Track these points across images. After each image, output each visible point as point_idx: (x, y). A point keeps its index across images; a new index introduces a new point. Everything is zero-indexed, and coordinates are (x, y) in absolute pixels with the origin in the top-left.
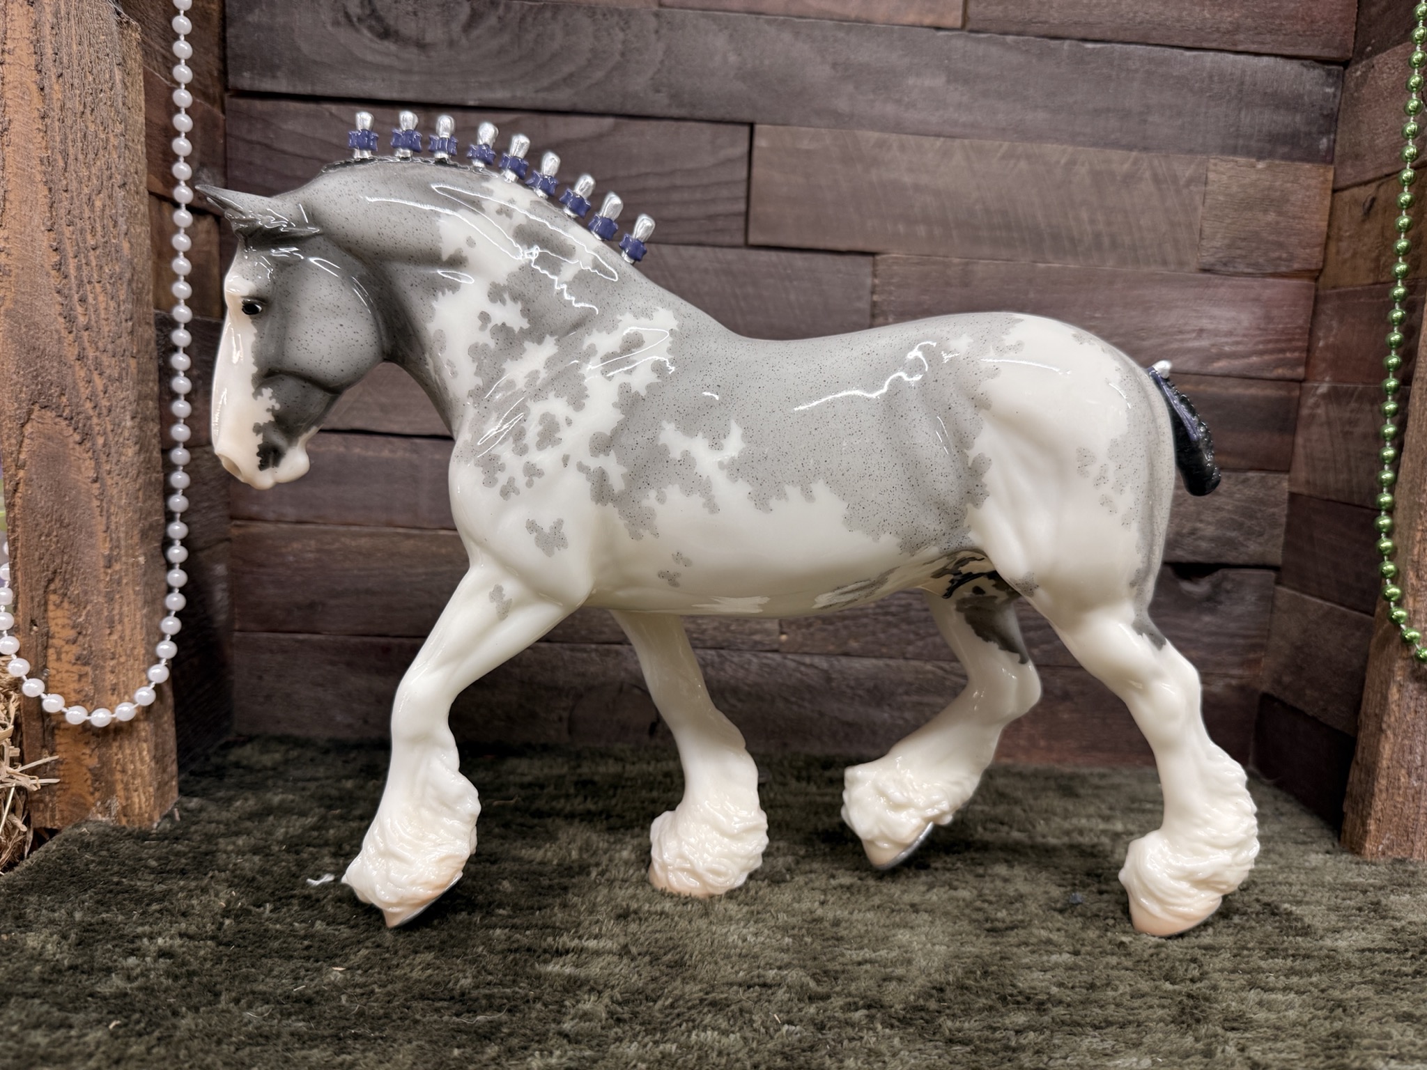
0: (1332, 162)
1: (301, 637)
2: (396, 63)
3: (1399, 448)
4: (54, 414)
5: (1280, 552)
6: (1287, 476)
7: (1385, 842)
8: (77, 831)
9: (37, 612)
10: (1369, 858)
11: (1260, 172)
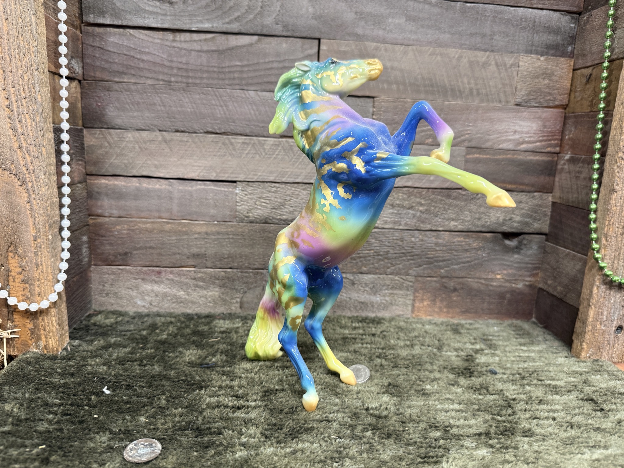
0: (573, 57)
1: (121, 267)
2: (159, 11)
3: (600, 184)
4: (9, 173)
5: (548, 227)
6: (551, 195)
7: (590, 352)
8: (25, 356)
9: (4, 261)
10: (583, 359)
11: (542, 62)
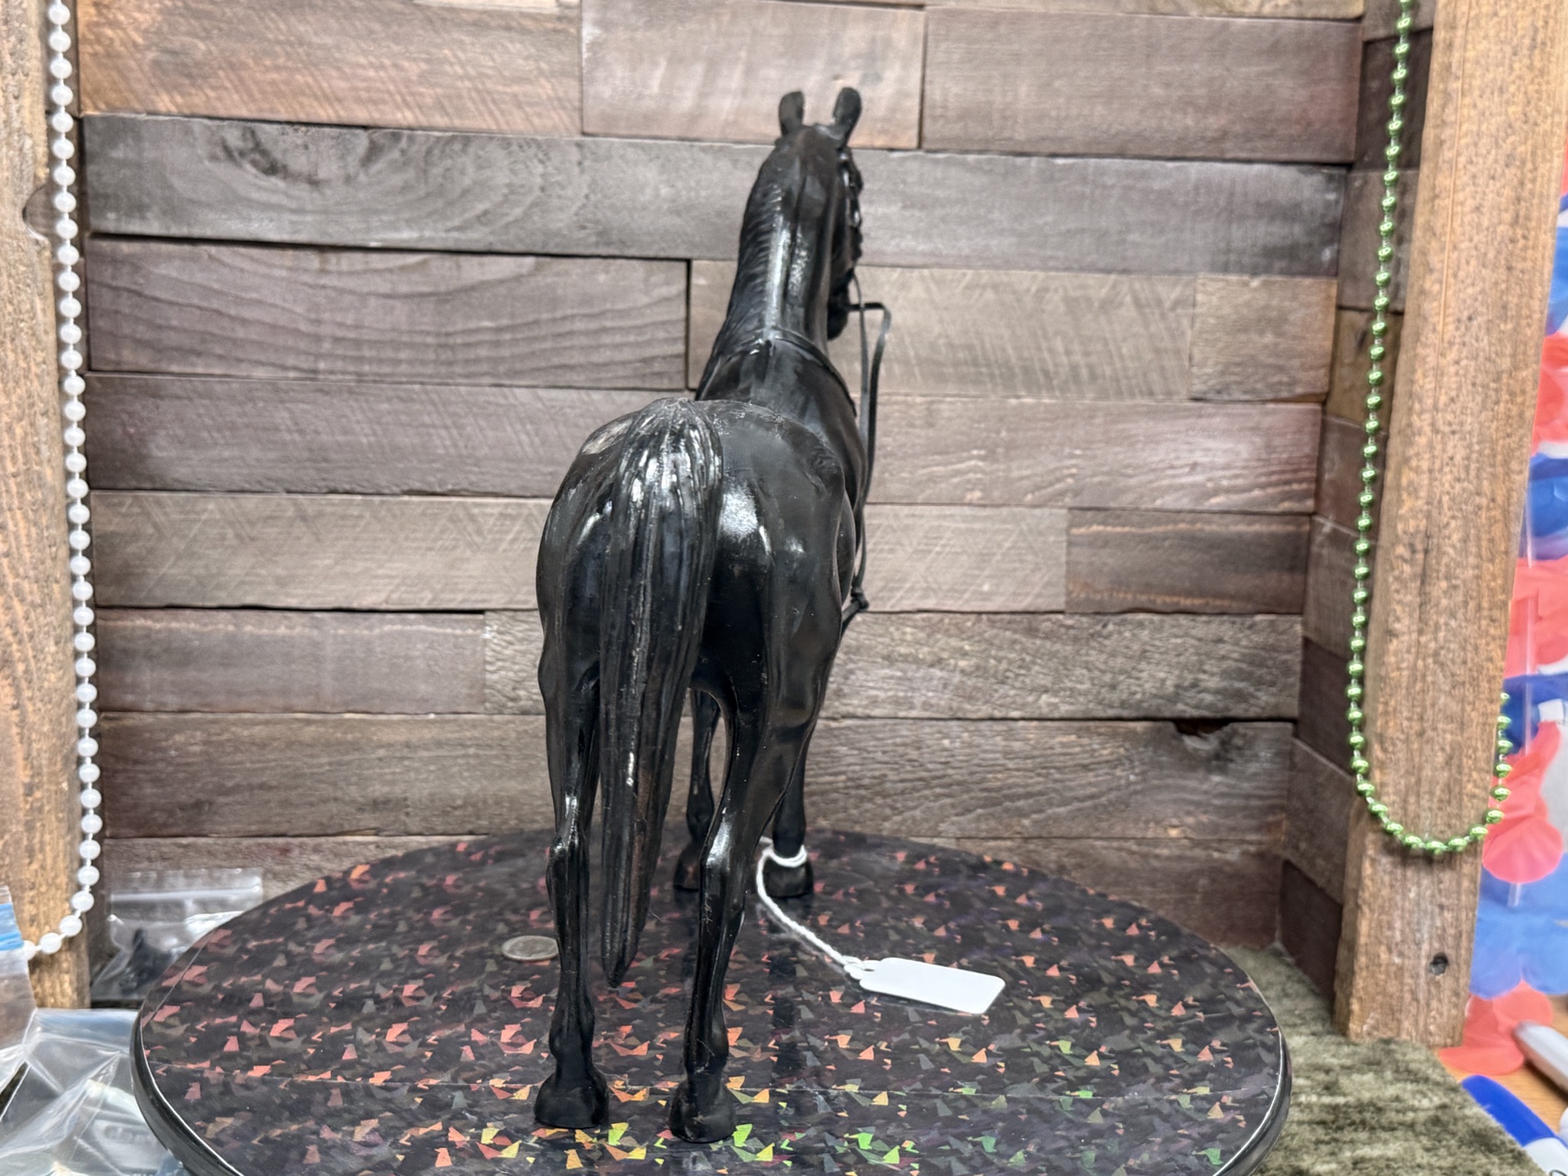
0: (1336, 275)
1: (184, 841)
2: (285, 201)
5: (1296, 702)
6: (1299, 619)
7: (1370, 1021)
10: (1353, 1038)
11: (1255, 290)
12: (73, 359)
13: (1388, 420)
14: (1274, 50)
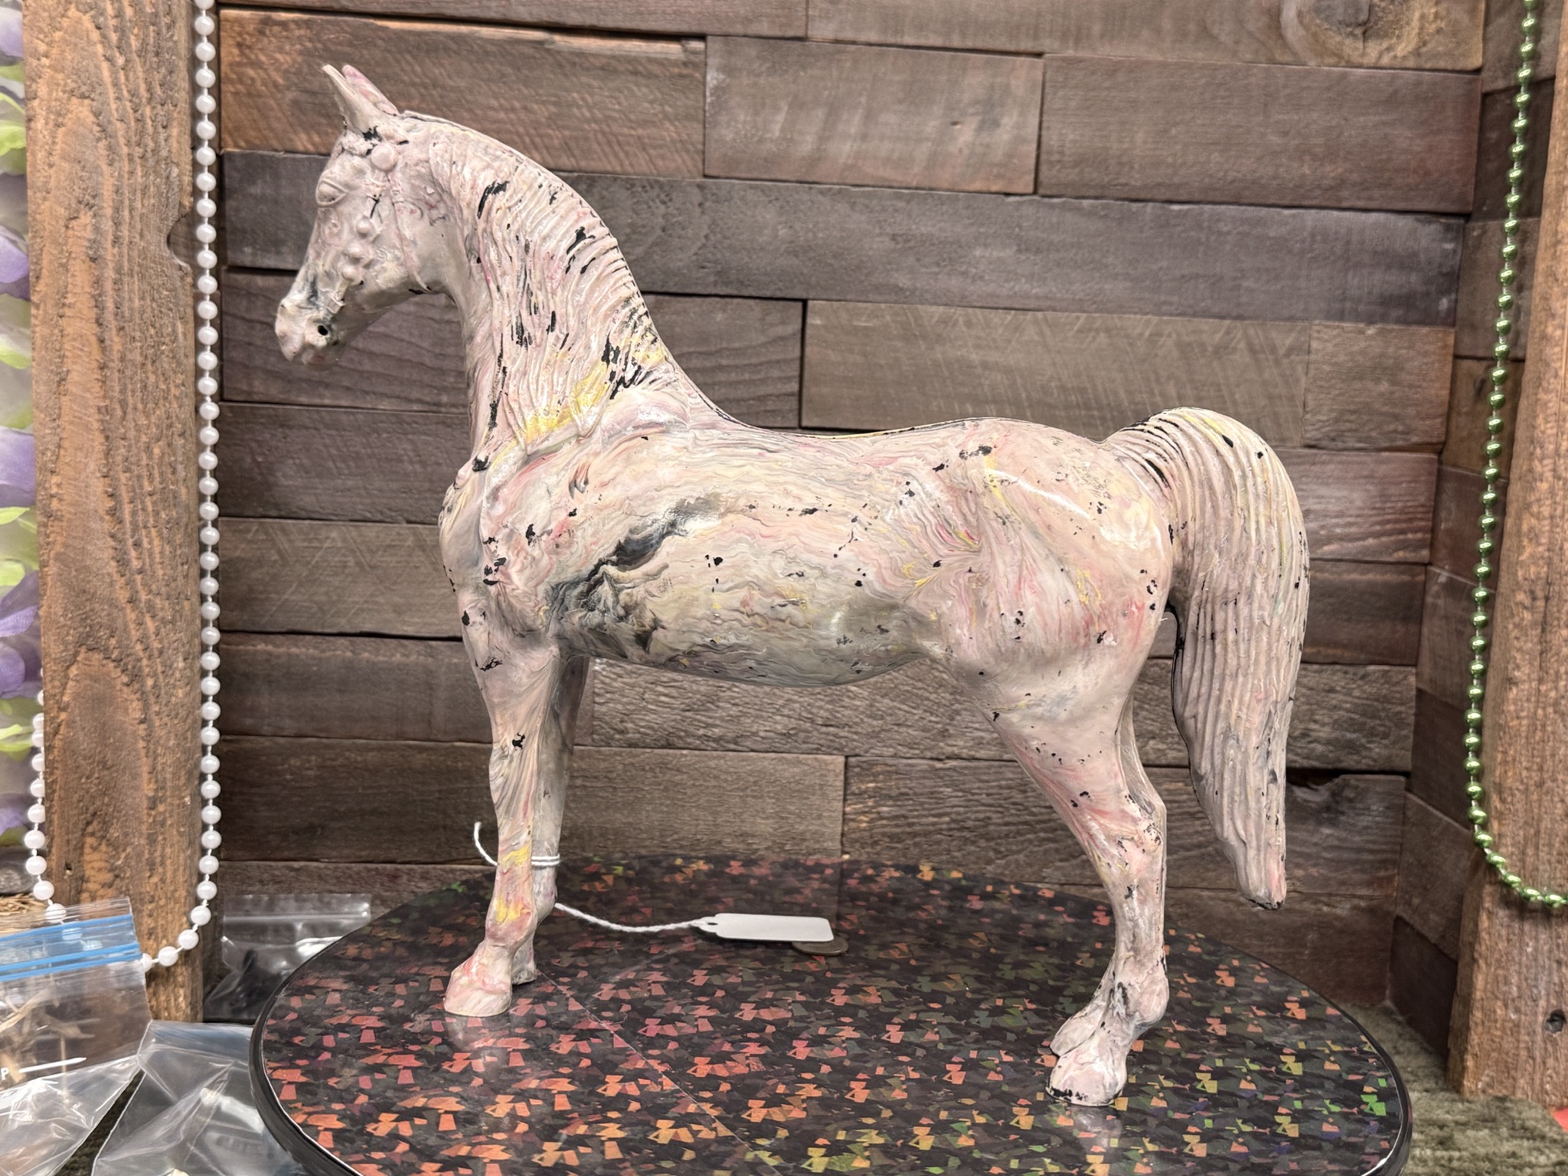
0: (1453, 325)
4: (101, 656)
5: (1409, 754)
6: (1414, 670)
7: (1485, 1079)
9: (72, 856)
10: (1468, 1095)
11: (1371, 338)
12: (209, 385)
13: (1509, 468)
14: (1392, 101)
